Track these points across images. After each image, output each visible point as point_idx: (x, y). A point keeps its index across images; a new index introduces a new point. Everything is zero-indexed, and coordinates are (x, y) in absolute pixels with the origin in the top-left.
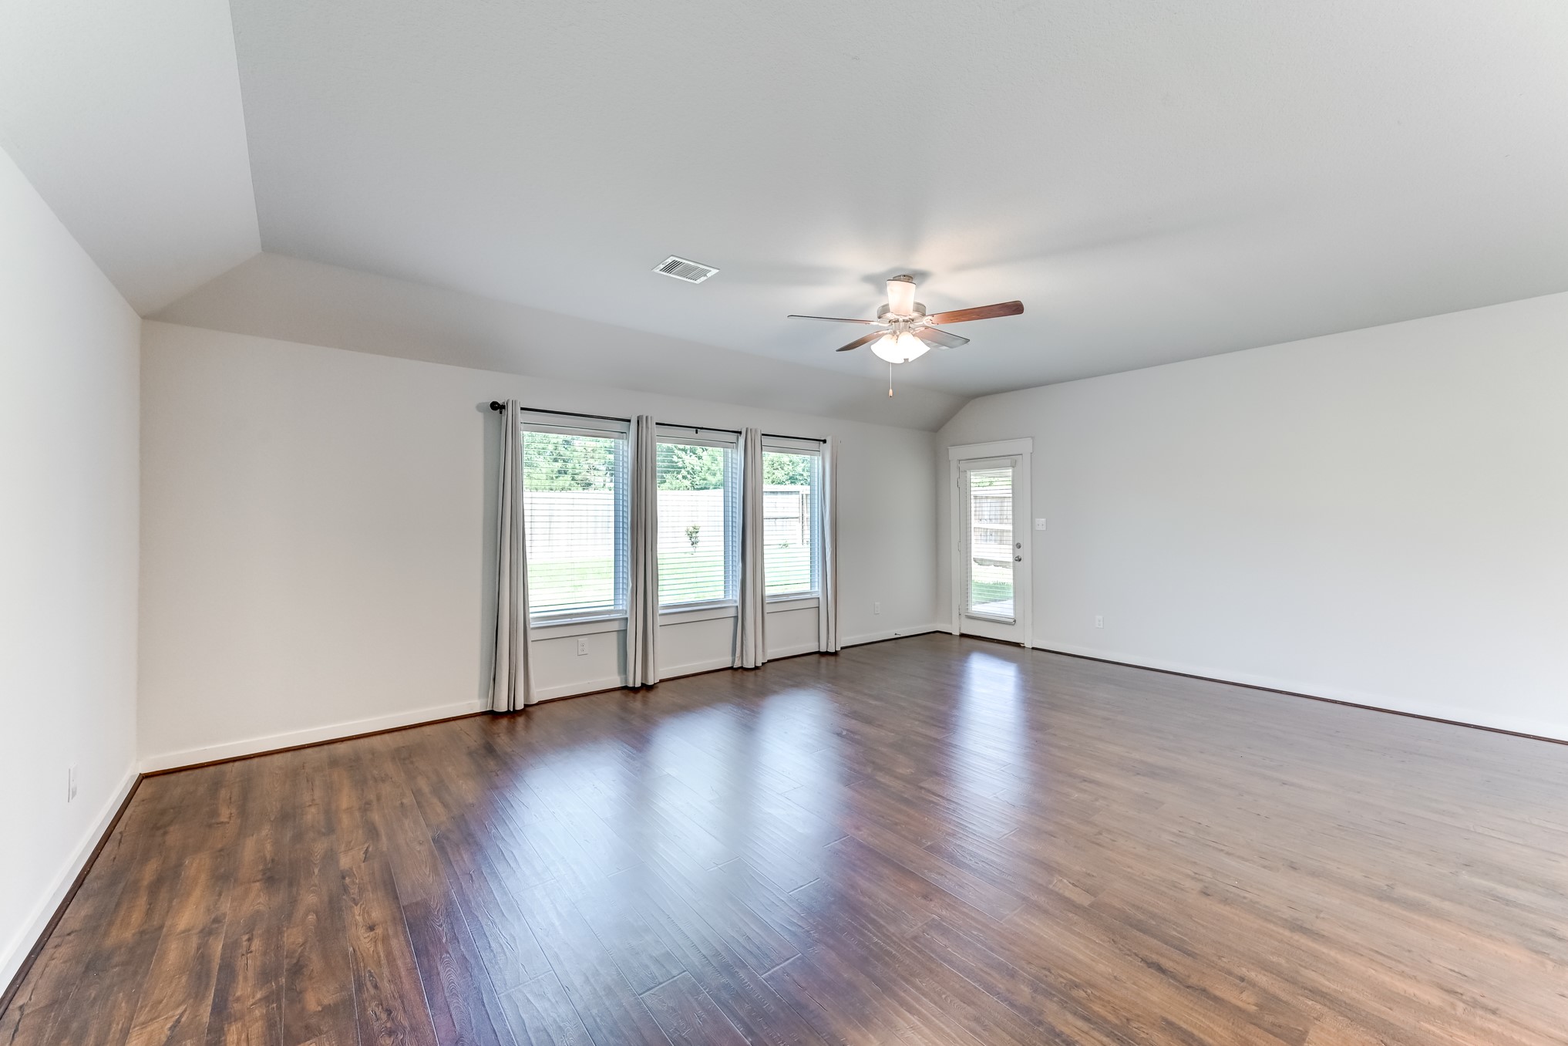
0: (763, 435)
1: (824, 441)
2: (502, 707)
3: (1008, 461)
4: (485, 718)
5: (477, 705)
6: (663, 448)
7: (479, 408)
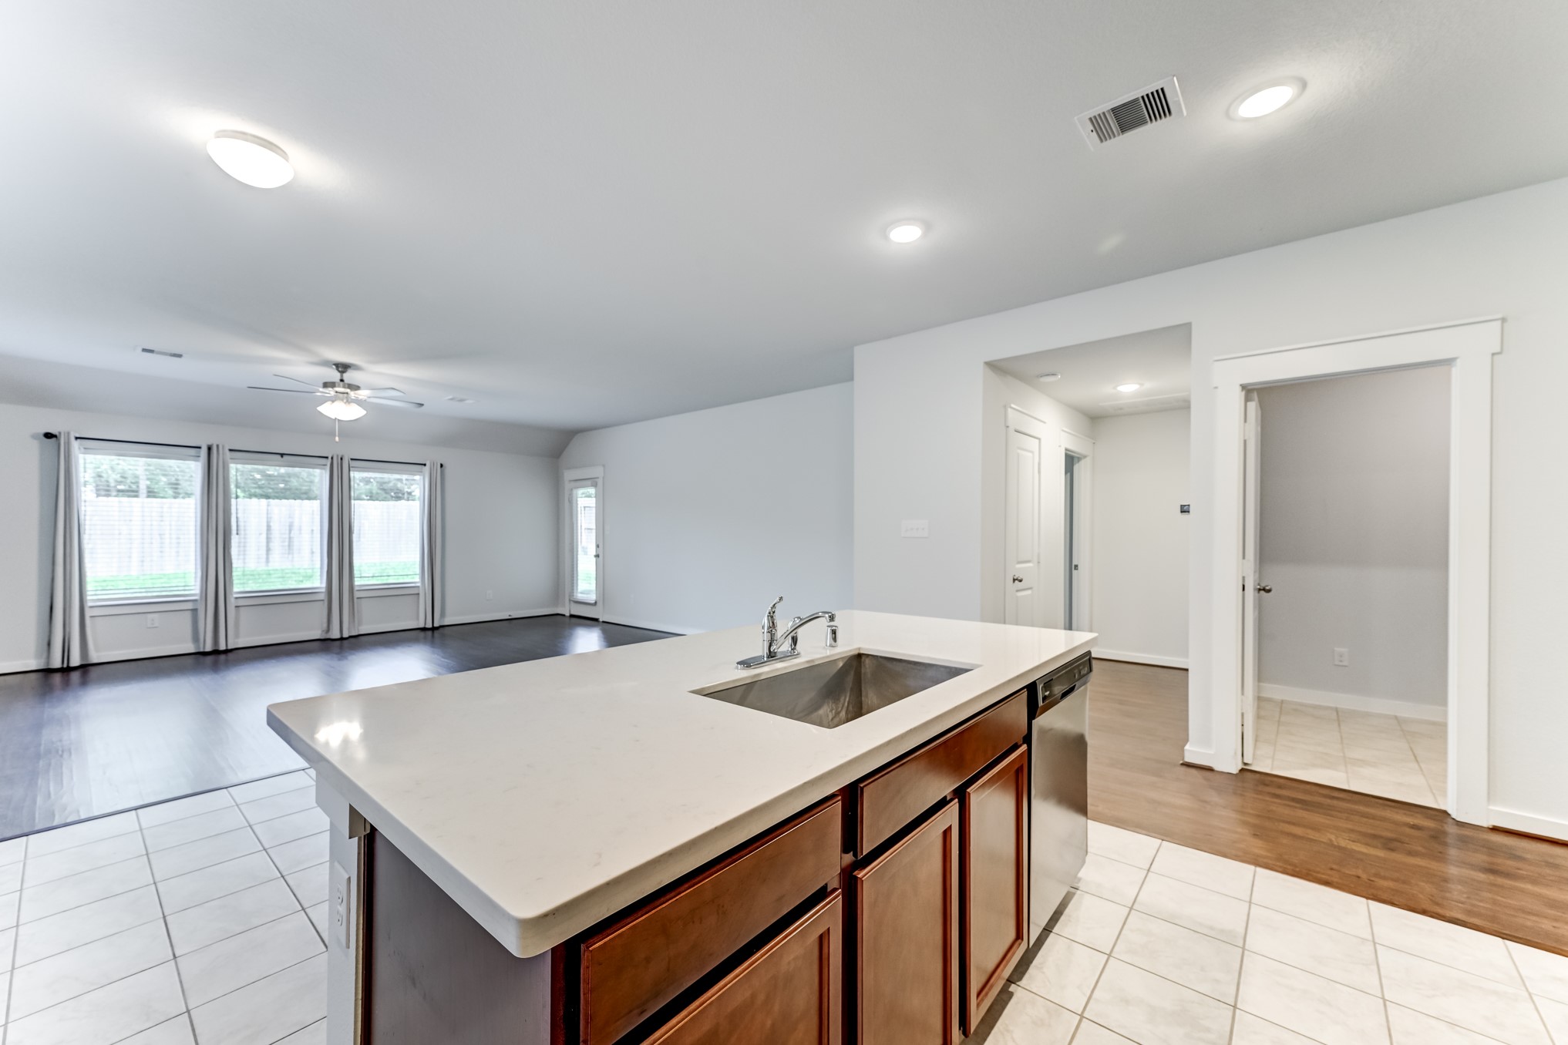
0: (352, 459)
1: (425, 465)
2: (57, 663)
3: (589, 482)
4: (40, 674)
5: (33, 664)
6: (237, 471)
7: (34, 436)
